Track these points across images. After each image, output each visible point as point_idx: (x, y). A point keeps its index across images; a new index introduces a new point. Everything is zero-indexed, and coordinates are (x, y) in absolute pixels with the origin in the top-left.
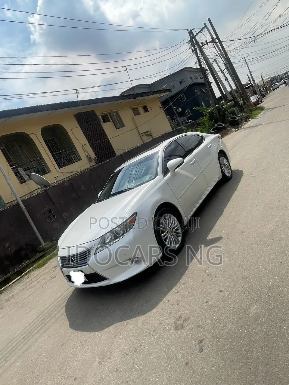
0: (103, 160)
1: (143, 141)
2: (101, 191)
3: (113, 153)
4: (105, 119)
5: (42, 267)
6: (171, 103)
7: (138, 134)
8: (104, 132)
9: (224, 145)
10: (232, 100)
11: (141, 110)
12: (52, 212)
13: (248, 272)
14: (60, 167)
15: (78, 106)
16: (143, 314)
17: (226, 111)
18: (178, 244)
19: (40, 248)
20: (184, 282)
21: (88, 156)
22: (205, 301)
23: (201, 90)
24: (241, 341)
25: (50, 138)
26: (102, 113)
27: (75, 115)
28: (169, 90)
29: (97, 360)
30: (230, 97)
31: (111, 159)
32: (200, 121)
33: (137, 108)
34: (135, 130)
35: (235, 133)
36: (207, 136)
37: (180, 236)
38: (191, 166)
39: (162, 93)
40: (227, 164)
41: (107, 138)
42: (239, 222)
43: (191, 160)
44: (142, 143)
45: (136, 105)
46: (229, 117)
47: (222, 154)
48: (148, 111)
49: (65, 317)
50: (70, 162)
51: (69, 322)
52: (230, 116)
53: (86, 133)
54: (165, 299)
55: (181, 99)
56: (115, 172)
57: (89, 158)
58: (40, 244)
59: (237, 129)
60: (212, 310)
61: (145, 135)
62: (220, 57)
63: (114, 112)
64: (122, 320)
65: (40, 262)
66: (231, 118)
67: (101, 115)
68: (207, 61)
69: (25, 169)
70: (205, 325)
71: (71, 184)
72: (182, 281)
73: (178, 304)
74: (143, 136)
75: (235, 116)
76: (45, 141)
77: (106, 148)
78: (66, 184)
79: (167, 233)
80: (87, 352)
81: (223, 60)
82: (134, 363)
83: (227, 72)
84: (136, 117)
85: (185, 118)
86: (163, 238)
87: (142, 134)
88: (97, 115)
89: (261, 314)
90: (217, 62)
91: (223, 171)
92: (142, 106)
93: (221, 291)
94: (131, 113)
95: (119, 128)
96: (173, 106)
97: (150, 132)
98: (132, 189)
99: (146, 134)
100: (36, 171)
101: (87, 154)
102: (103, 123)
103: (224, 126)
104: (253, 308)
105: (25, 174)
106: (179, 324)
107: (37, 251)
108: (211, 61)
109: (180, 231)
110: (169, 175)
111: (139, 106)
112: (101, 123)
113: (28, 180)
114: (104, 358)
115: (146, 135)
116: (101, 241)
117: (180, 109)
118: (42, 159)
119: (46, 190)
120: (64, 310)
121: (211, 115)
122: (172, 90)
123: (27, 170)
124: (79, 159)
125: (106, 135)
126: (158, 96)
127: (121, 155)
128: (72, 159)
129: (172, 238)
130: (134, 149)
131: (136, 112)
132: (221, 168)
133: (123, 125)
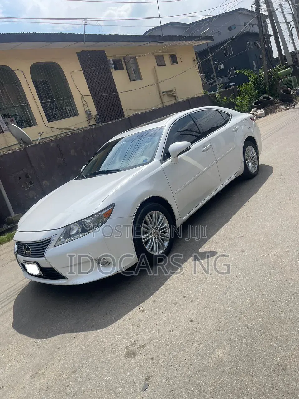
0: (106, 119)
1: (162, 103)
2: (86, 165)
3: (121, 113)
4: (118, 66)
5: (5, 243)
6: (210, 56)
7: (158, 93)
8: (114, 83)
9: (258, 131)
10: (292, 65)
11: (167, 60)
12: (29, 177)
13: (231, 304)
14: (49, 120)
15: (84, 42)
16: (97, 330)
17: (279, 79)
18: (163, 250)
19: (9, 218)
20: (155, 300)
21: (88, 111)
22: (170, 329)
23: (255, 43)
24: (193, 389)
25: (41, 80)
26: (114, 56)
27: (77, 53)
28: (211, 38)
29: (30, 372)
30: (290, 61)
31: (115, 121)
32: (242, 87)
33: (162, 56)
34: (155, 87)
35: (284, 112)
36: (236, 115)
37: (167, 241)
38: (203, 152)
39: (201, 40)
40: (254, 157)
41: (116, 91)
42: (243, 238)
43: (204, 146)
44: (161, 106)
45: (161, 53)
46: (282, 88)
47: (251, 141)
48: (177, 63)
49: (11, 312)
50: (64, 116)
51: (14, 320)
52: (284, 87)
53: (90, 80)
54: (127, 316)
55: (226, 51)
56: (107, 143)
57: (89, 115)
58: (9, 214)
59: (288, 107)
60: (173, 343)
61: (166, 95)
62: (289, 2)
63: (131, 58)
64: (71, 331)
65: (3, 237)
66: (284, 91)
67: (113, 58)
68: (269, 5)
69: (5, 115)
70: (159, 359)
71: (58, 146)
72: (153, 297)
73: (138, 325)
74: (163, 95)
75: (289, 89)
76: (35, 83)
77: (113, 105)
78: (52, 144)
79: (151, 234)
80: (22, 361)
81: (292, 7)
82: (68, 386)
83: (294, 26)
84: (159, 69)
85: (226, 79)
86: (144, 241)
87: (162, 93)
88: (108, 58)
89: (226, 361)
90: (284, 9)
91: (247, 164)
92: (169, 55)
93: (192, 321)
94: (154, 62)
95: (134, 80)
96: (211, 60)
97: (174, 92)
98: (119, 170)
99: (169, 93)
100: (18, 121)
101: (86, 109)
102: (114, 69)
103: (272, 100)
104: (220, 352)
105: (3, 122)
106: (131, 351)
107: (4, 223)
108: (275, 6)
109: (168, 234)
110: (169, 161)
111: (167, 54)
112: (111, 70)
113: (6, 130)
114: (37, 372)
115: (169, 95)
116: (65, 232)
117: (222, 66)
118: (27, 105)
119: (24, 149)
120: (12, 304)
121: (258, 83)
122: (214, 37)
123: (7, 117)
124: (76, 114)
125: (115, 88)
126: (195, 43)
127: (128, 117)
128: (67, 113)
129: (155, 241)
130: (147, 112)
131: (160, 62)
132: (245, 160)
133: (140, 78)
